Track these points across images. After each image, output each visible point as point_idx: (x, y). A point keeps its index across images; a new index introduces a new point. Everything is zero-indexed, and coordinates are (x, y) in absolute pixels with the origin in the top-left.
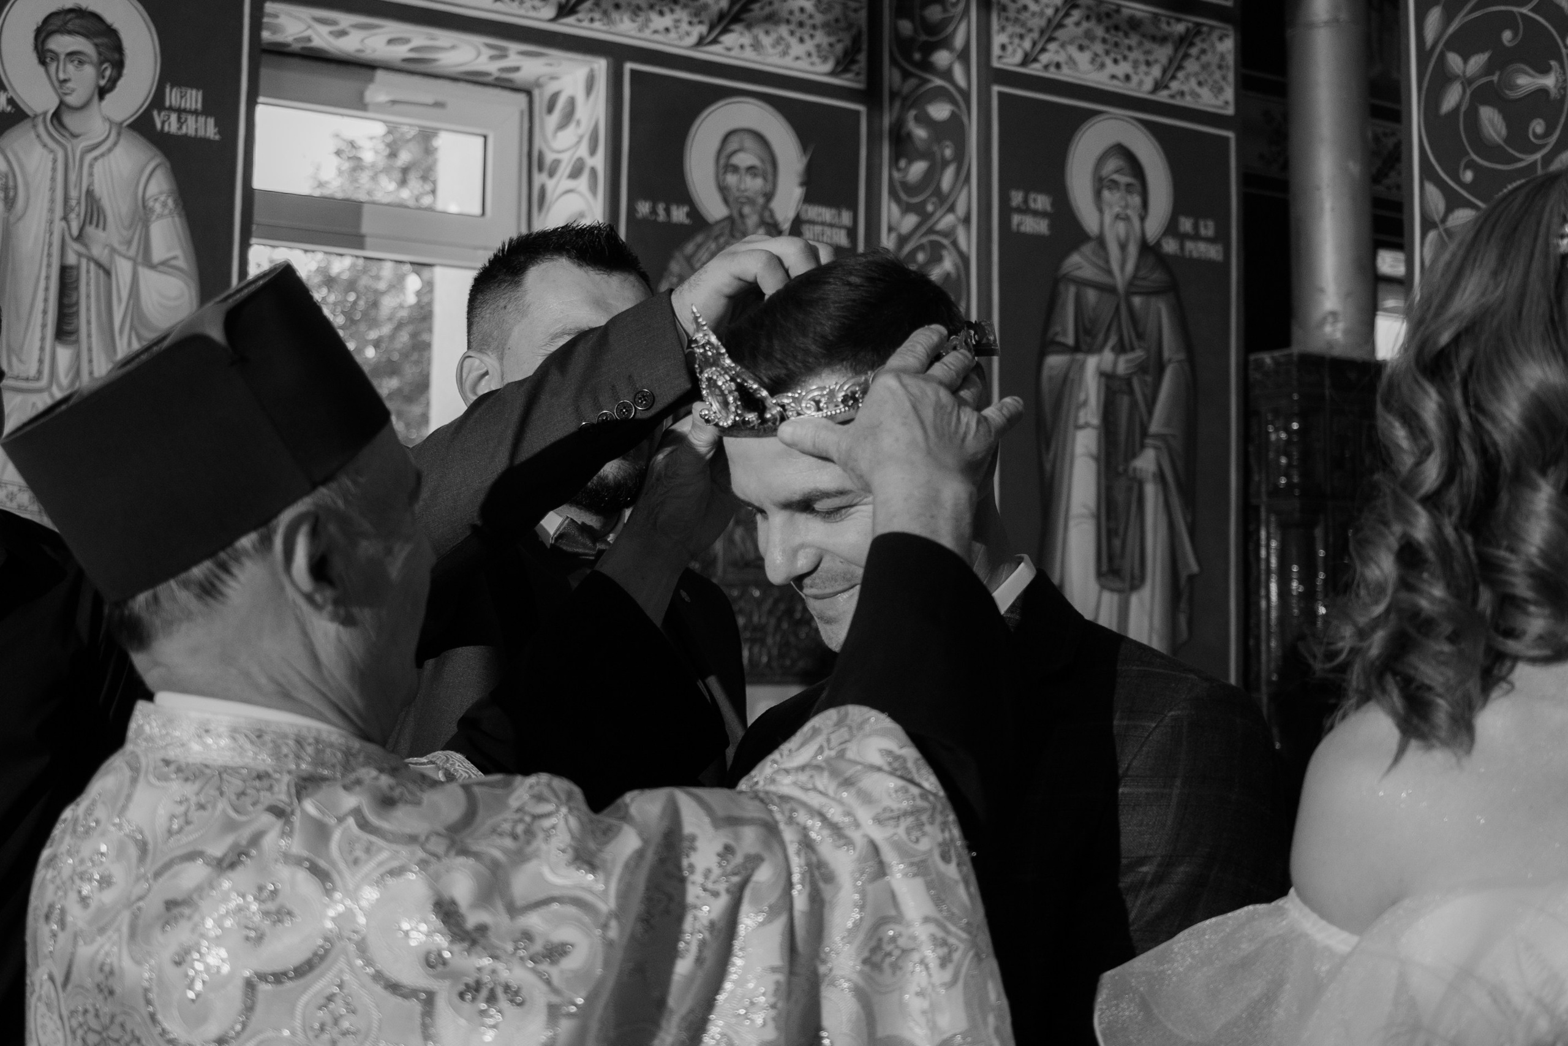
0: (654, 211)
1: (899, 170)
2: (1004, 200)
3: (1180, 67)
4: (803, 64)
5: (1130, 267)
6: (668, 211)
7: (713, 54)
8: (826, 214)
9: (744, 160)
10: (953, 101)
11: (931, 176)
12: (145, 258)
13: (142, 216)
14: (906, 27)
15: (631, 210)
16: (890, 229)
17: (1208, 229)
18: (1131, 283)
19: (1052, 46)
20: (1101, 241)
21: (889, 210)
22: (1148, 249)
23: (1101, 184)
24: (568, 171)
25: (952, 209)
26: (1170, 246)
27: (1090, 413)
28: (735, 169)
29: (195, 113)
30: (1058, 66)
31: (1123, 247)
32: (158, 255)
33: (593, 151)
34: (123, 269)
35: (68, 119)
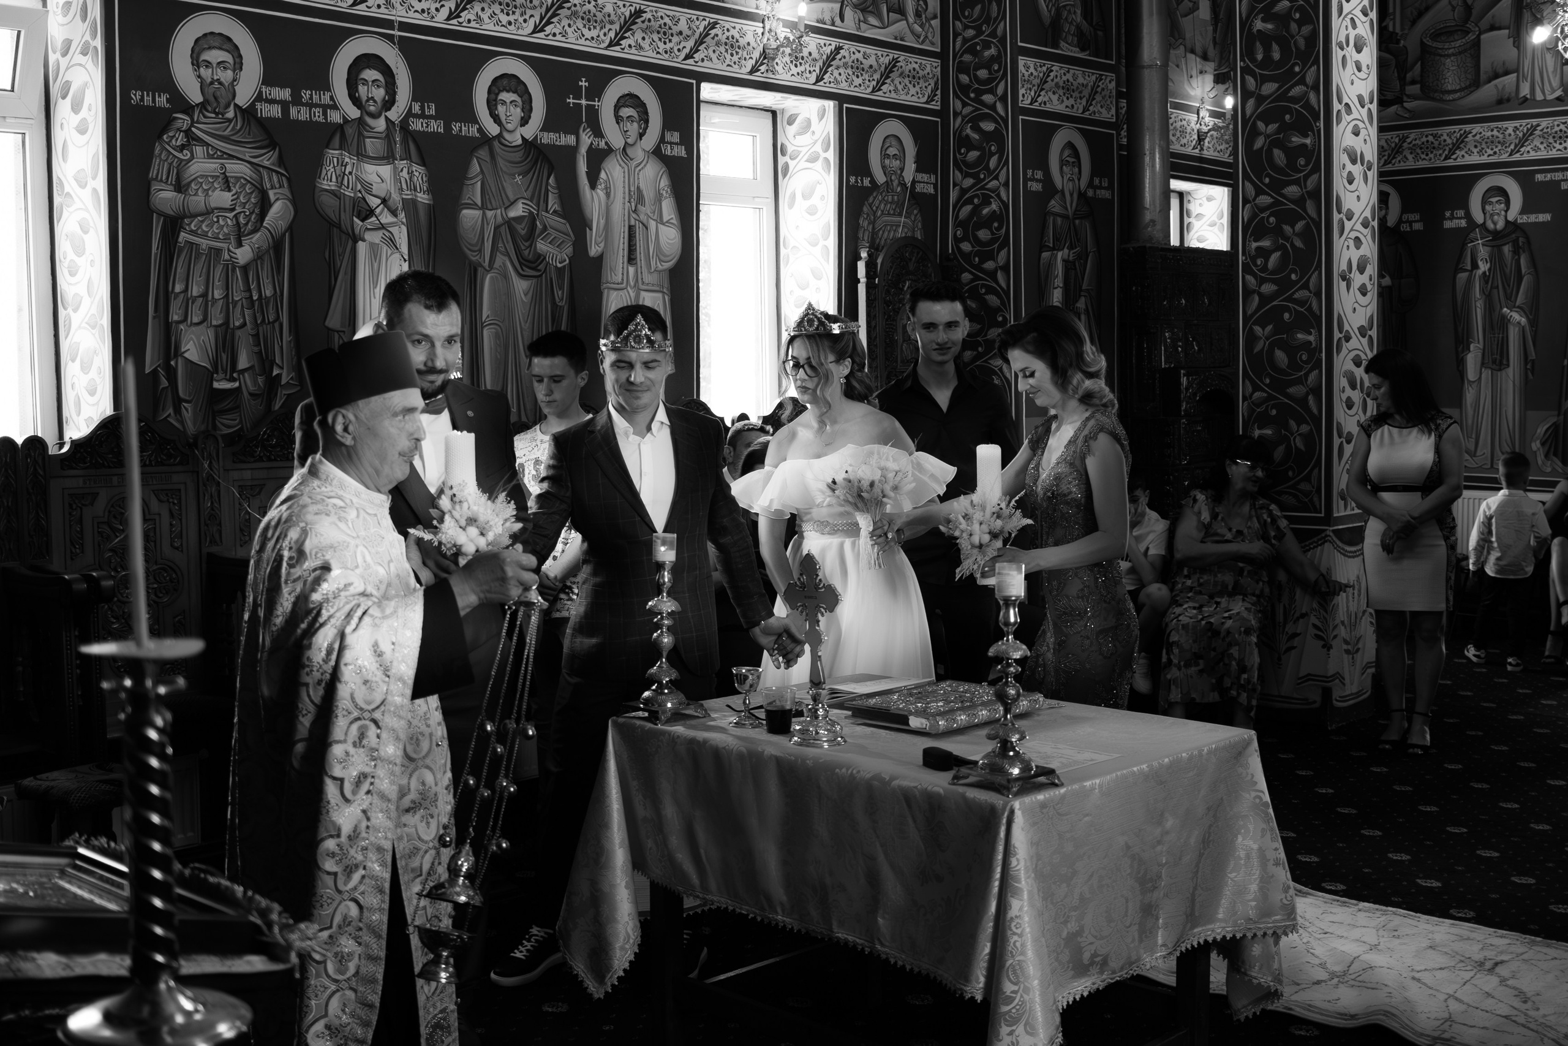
0: (856, 182)
1: (961, 154)
2: (1025, 174)
3: (1094, 99)
4: (915, 99)
5: (1074, 205)
6: (862, 181)
7: (878, 96)
8: (925, 177)
9: (892, 151)
10: (996, 122)
11: (983, 160)
12: (660, 221)
13: (659, 199)
14: (964, 79)
15: (848, 181)
16: (955, 185)
17: (1105, 184)
18: (1074, 214)
19: (1043, 93)
20: (1063, 192)
21: (955, 175)
22: (1082, 195)
23: (1063, 163)
24: (806, 158)
25: (996, 178)
26: (1090, 193)
27: (1059, 281)
28: (888, 156)
29: (676, 144)
30: (1045, 103)
31: (1071, 195)
32: (666, 218)
33: (826, 150)
34: (652, 225)
35: (629, 151)
